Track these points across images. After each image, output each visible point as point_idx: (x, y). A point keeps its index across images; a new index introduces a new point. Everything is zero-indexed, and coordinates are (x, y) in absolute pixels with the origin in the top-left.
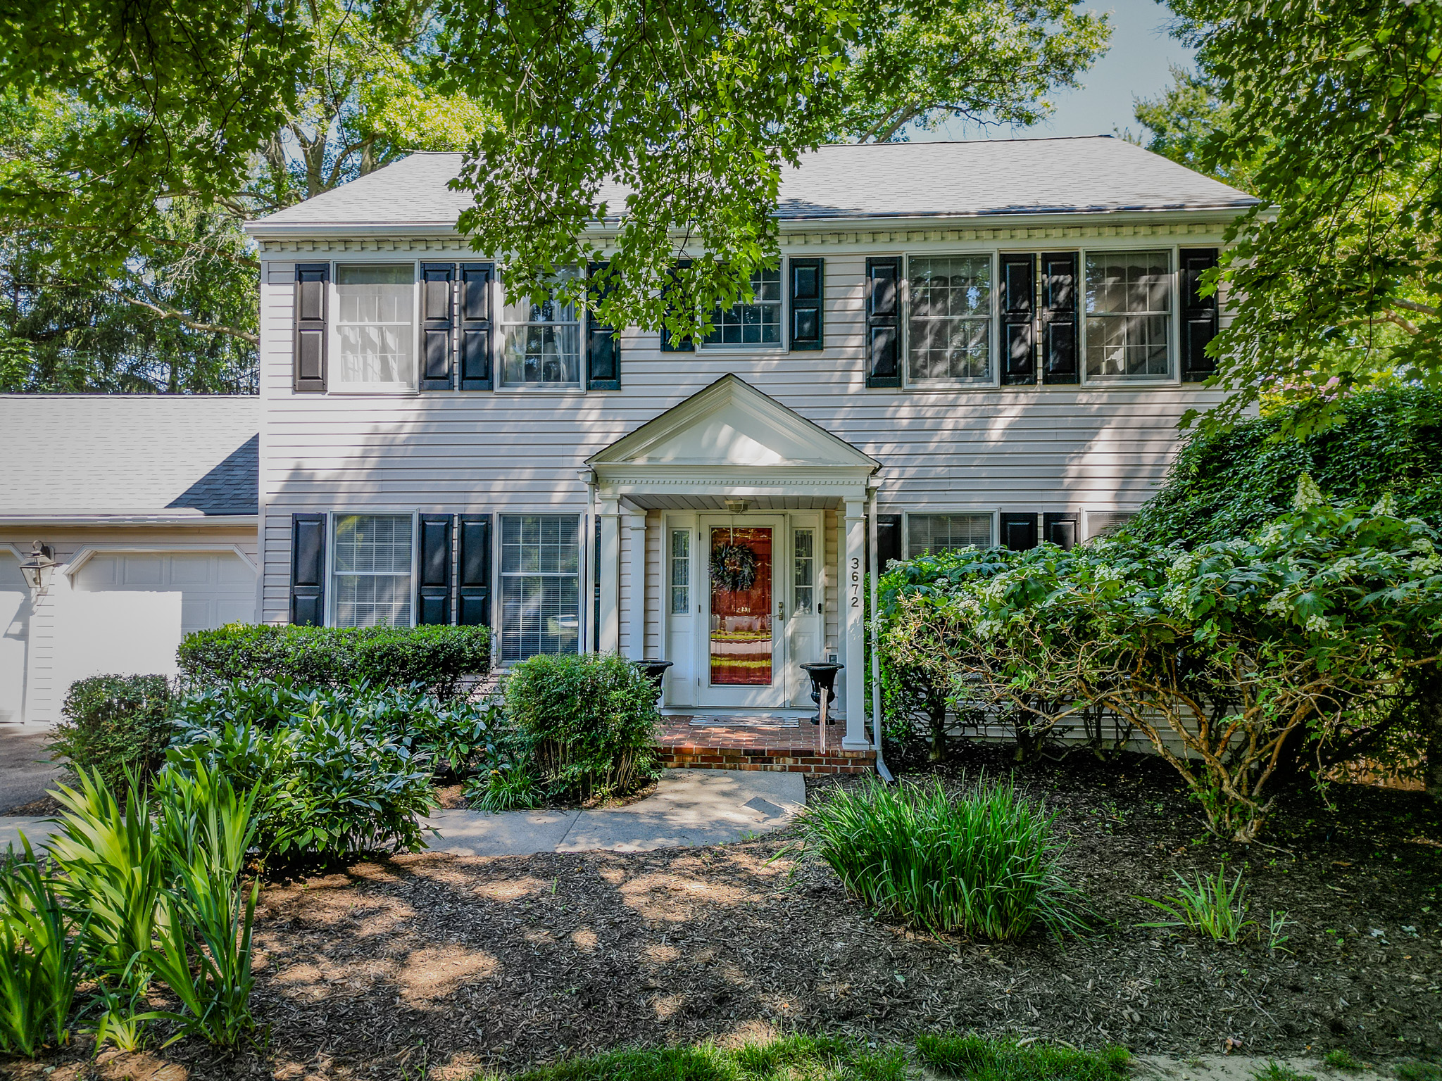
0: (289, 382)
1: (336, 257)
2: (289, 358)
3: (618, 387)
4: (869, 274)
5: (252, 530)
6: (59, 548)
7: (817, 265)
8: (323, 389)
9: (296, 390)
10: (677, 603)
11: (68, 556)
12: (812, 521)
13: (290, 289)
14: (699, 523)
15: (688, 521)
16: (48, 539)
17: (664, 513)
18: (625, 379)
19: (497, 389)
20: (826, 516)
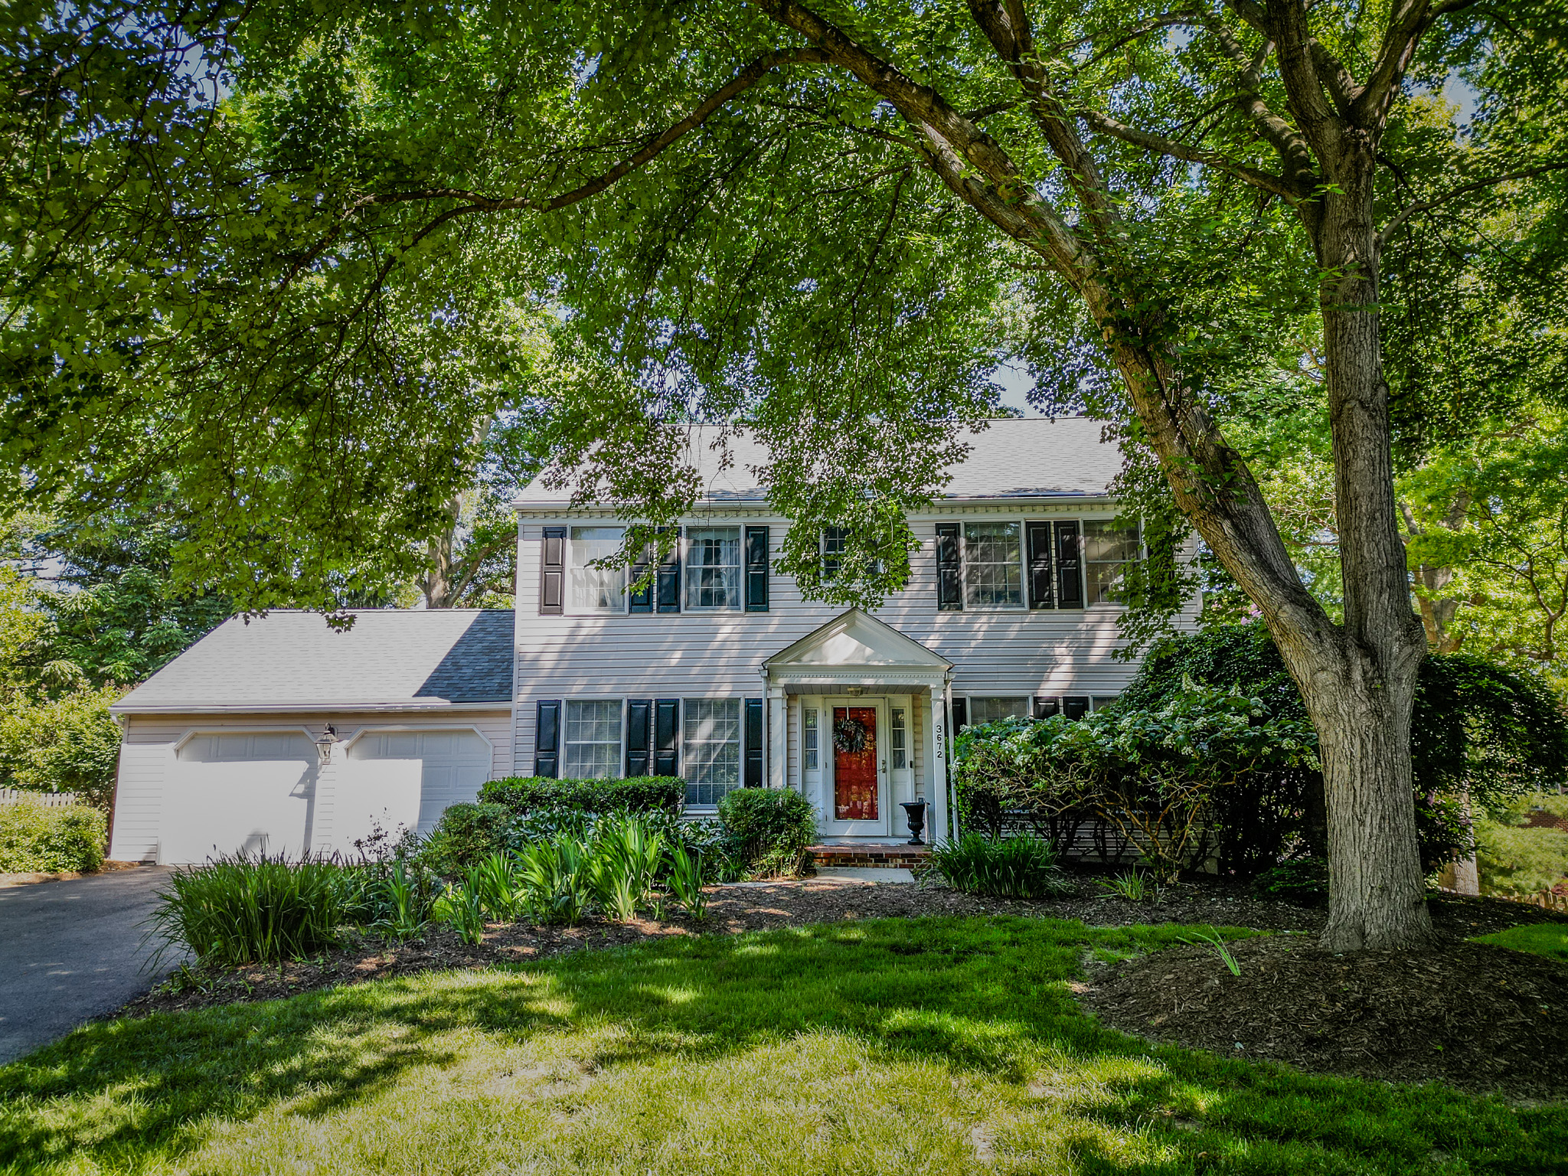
1: (571, 522)
2: (537, 592)
3: (767, 610)
4: (938, 533)
5: (507, 713)
6: (341, 729)
8: (561, 613)
9: (541, 613)
10: (810, 761)
11: (347, 735)
12: (905, 702)
13: (538, 544)
14: (824, 705)
15: (816, 702)
16: (334, 722)
17: (800, 697)
18: (771, 604)
19: (683, 611)
20: (914, 699)
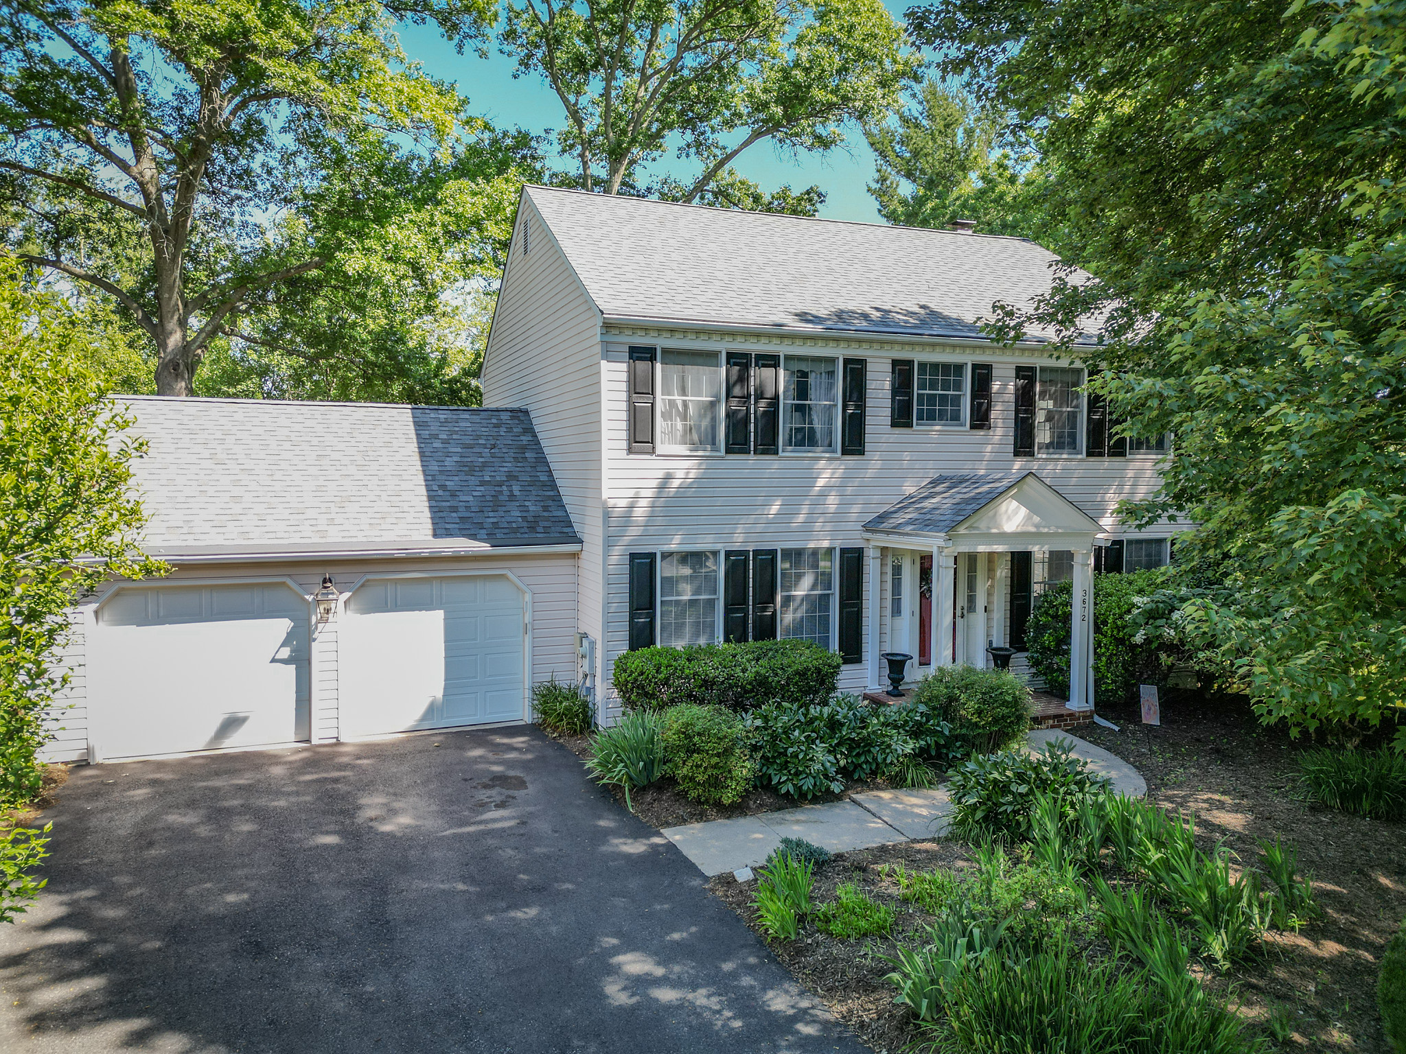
0: (624, 445)
1: (661, 342)
2: (624, 425)
3: (862, 453)
4: (1017, 377)
6: (339, 578)
7: (988, 367)
8: (653, 452)
9: (630, 451)
11: (349, 586)
13: (624, 367)
14: (913, 553)
16: (331, 571)
18: (868, 447)
19: (781, 452)
